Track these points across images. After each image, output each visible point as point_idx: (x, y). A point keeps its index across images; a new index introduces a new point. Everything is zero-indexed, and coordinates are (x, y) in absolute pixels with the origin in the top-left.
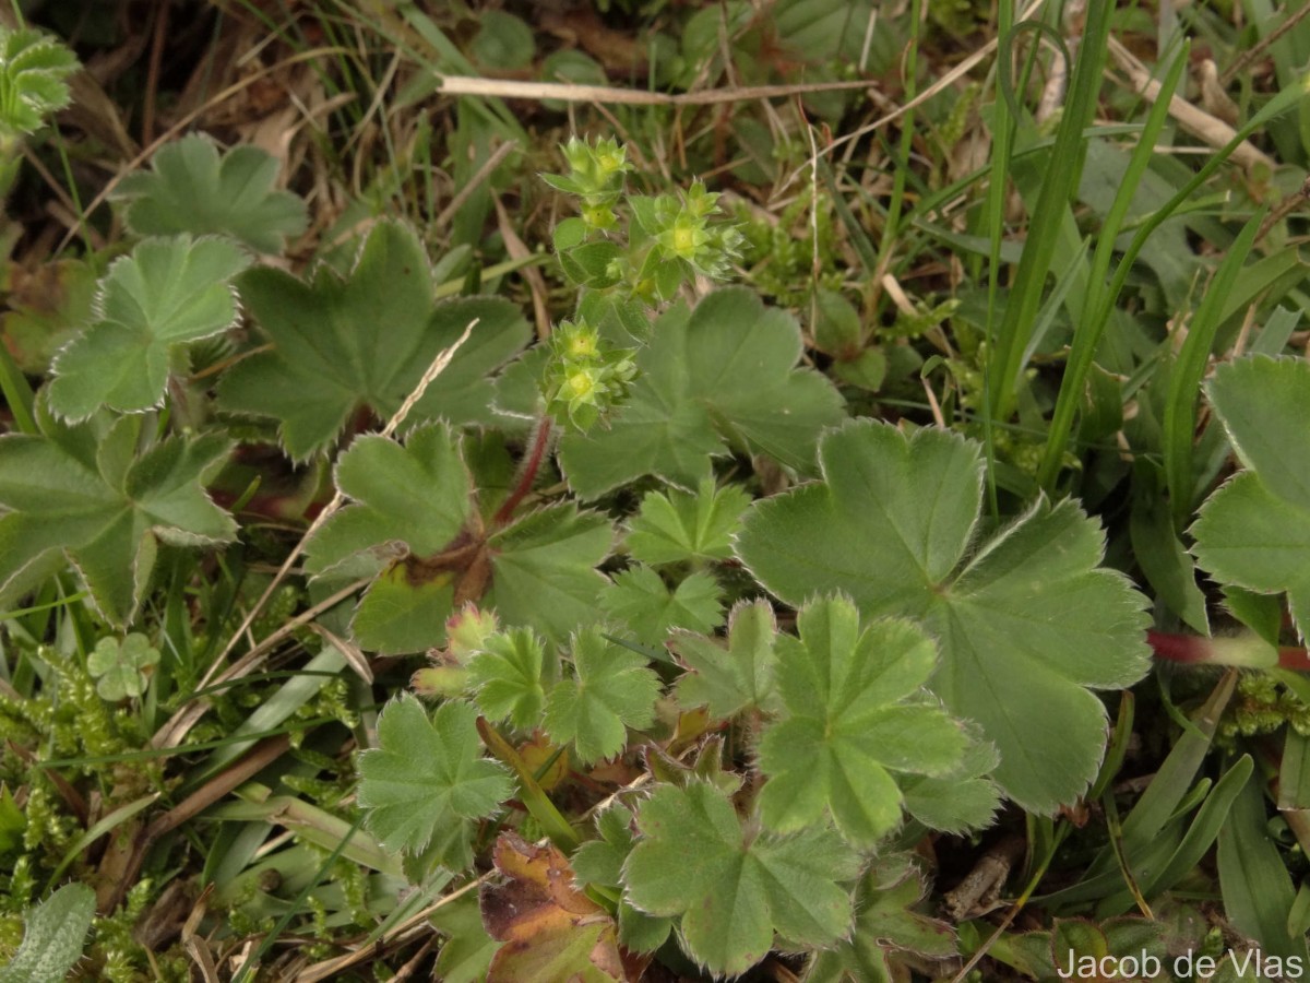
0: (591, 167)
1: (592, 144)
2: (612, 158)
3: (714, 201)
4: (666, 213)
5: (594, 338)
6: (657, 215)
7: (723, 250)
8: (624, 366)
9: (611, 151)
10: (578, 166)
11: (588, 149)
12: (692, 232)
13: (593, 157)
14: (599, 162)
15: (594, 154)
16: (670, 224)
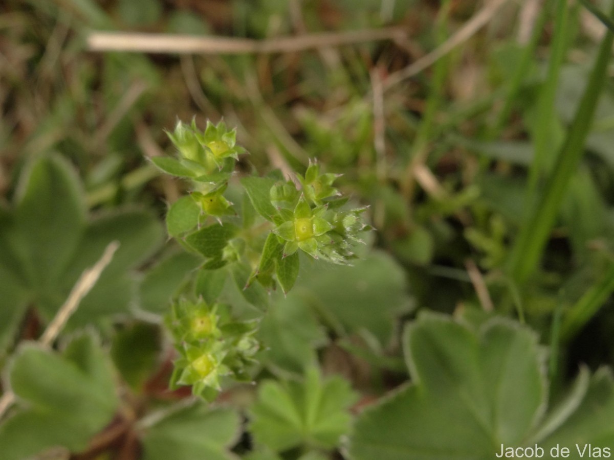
0: (201, 152)
1: (201, 128)
2: (223, 142)
3: (331, 183)
4: (283, 201)
5: (213, 317)
6: (274, 203)
7: (345, 238)
8: (245, 344)
9: (221, 134)
10: (187, 153)
11: (197, 136)
12: (312, 223)
13: (202, 144)
14: (209, 149)
15: (203, 139)
16: (288, 215)
